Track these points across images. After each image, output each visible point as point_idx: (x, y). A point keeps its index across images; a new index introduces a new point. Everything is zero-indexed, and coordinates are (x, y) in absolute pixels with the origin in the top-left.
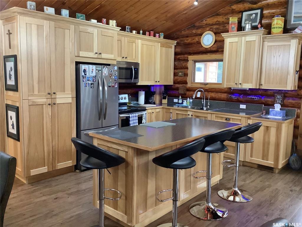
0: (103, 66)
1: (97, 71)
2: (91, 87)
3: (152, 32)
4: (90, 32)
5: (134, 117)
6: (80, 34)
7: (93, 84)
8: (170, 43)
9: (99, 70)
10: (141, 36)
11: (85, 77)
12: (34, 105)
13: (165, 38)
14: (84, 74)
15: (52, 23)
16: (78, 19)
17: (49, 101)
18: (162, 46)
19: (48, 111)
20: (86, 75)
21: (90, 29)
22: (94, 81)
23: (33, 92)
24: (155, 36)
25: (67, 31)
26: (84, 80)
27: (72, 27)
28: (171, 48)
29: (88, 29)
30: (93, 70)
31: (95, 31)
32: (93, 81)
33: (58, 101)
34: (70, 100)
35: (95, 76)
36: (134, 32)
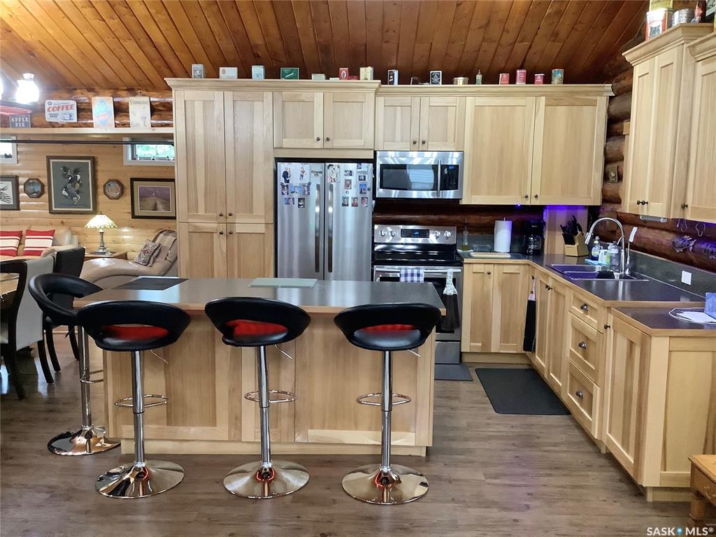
0: (328, 164)
1: (313, 174)
2: (299, 205)
3: (520, 74)
4: (306, 100)
5: (412, 275)
6: (283, 105)
7: (304, 199)
8: (587, 93)
9: (317, 172)
10: (479, 86)
11: (287, 186)
12: (196, 232)
13: (567, 80)
14: (285, 180)
15: (229, 94)
16: (284, 80)
17: (223, 228)
18: (553, 102)
19: (220, 244)
20: (288, 182)
21: (305, 95)
22: (306, 193)
23: (197, 212)
24: (530, 80)
25: (258, 105)
26: (284, 192)
27: (268, 96)
28: (593, 104)
29: (300, 95)
30: (303, 172)
31: (318, 96)
32: (304, 193)
33: (238, 229)
34: (261, 229)
35: (309, 184)
36: (460, 80)
